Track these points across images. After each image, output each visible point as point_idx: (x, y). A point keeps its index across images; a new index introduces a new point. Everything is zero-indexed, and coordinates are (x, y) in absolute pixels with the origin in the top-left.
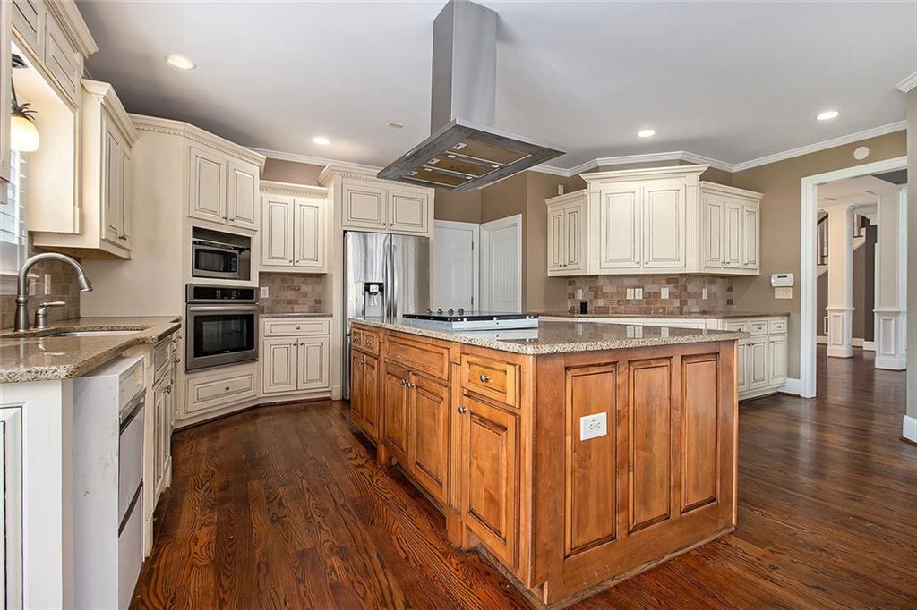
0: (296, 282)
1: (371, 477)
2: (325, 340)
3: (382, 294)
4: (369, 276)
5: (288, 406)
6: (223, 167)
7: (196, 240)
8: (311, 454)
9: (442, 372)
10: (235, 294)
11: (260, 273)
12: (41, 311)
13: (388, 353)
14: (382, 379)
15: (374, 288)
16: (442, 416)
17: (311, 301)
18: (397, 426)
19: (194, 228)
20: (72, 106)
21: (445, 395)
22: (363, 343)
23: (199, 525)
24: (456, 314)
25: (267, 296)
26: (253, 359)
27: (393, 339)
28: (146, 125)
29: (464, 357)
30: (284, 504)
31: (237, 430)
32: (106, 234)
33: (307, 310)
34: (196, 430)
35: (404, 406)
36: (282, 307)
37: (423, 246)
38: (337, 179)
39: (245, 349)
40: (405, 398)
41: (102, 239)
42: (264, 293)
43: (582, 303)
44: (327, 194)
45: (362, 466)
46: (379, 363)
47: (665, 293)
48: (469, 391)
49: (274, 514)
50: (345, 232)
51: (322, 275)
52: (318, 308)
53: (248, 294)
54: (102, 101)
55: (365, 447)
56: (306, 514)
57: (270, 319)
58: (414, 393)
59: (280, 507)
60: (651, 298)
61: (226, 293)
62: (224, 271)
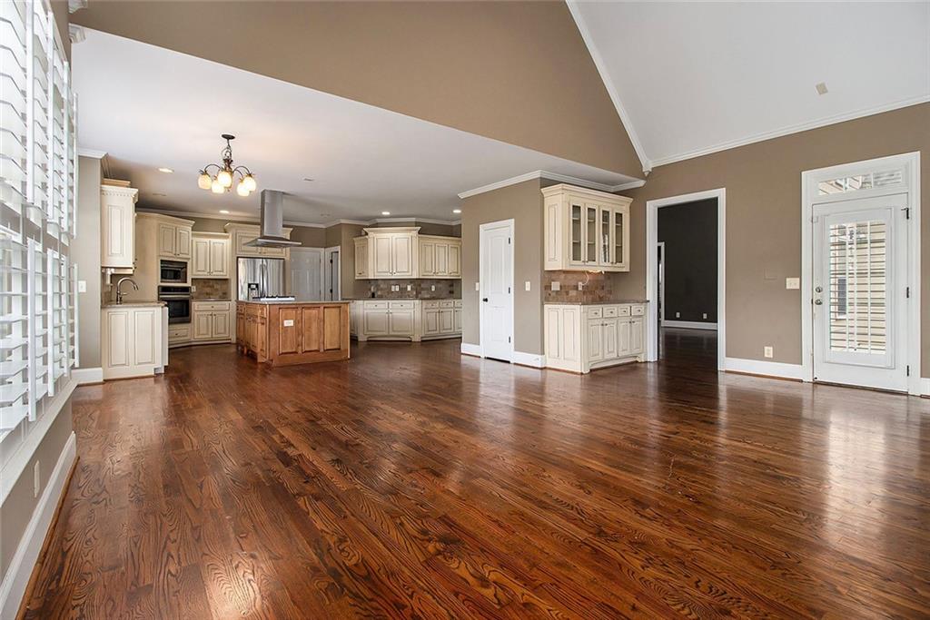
2: (227, 313)
3: (258, 290)
4: (252, 281)
6: (174, 230)
7: (162, 266)
10: (180, 289)
11: (192, 279)
15: (253, 286)
17: (221, 293)
19: (161, 260)
22: (240, 310)
26: (189, 322)
33: (218, 298)
36: (205, 296)
38: (233, 231)
39: (186, 316)
42: (194, 289)
44: (228, 237)
47: (409, 288)
50: (237, 257)
51: (226, 279)
53: (186, 289)
57: (197, 302)
60: (403, 290)
62: (175, 279)
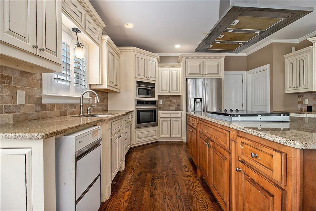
0: (171, 98)
1: (193, 183)
2: (180, 119)
3: (201, 103)
4: (197, 95)
5: (167, 143)
6: (146, 60)
7: (138, 85)
8: (171, 166)
9: (226, 144)
10: (150, 102)
11: (158, 95)
12: (89, 108)
13: (200, 128)
14: (198, 139)
15: (198, 100)
16: (226, 166)
17: (176, 105)
18: (204, 163)
19: (137, 81)
20: (98, 44)
21: (228, 157)
22: (191, 123)
23: (127, 190)
24: (234, 112)
25: (162, 104)
26: (156, 125)
27: (202, 122)
28: (124, 50)
29: (239, 139)
30: (157, 188)
31: (149, 150)
32: (109, 84)
33: (175, 109)
34: (138, 148)
35: (207, 155)
36: (166, 108)
37: (219, 82)
38: (184, 60)
39: (154, 122)
40: (207, 151)
41: (108, 86)
42: (161, 102)
43: (308, 107)
44: (180, 66)
45: (190, 176)
46: (197, 132)
48: (242, 159)
49: (152, 192)
50: (187, 79)
51: (179, 96)
52: (178, 108)
53: (154, 103)
54: (107, 41)
55: (193, 166)
56: (163, 196)
57: (161, 112)
58: (211, 150)
59: (155, 189)
61: (147, 102)
62: (147, 95)
